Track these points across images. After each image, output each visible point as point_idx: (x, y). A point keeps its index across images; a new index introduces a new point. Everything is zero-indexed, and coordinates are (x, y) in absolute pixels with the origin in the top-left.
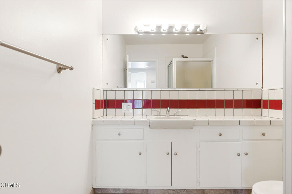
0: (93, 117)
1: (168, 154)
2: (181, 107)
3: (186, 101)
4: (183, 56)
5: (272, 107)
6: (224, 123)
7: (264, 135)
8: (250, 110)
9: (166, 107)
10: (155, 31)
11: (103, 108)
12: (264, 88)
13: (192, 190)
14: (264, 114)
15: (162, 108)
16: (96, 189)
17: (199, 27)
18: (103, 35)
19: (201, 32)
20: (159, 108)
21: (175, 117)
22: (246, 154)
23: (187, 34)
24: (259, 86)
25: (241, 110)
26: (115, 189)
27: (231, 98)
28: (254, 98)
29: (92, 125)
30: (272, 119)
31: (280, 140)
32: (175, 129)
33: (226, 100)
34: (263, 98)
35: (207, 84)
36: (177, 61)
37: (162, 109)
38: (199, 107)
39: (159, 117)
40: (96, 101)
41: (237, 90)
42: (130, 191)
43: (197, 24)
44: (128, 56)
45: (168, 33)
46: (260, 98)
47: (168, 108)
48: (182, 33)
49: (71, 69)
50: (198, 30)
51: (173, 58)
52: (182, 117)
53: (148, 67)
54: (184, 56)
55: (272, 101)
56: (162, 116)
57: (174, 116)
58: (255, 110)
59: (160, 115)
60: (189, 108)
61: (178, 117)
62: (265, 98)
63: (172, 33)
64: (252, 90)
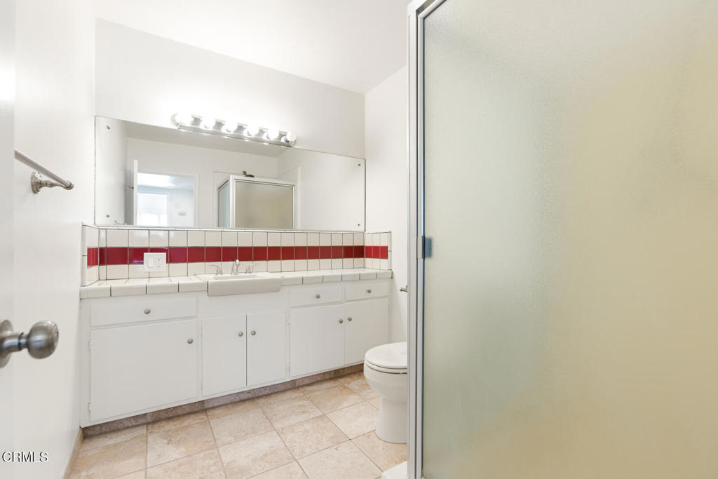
0: (82, 283)
1: (241, 335)
2: (256, 259)
3: (265, 248)
4: (245, 173)
5: (376, 256)
6: (323, 280)
7: (369, 292)
8: (351, 260)
9: (233, 260)
10: (211, 129)
11: (97, 264)
12: (367, 232)
13: (277, 384)
14: (367, 266)
15: (224, 260)
16: (86, 428)
17: (285, 135)
18: (97, 118)
19: (288, 144)
20: (219, 260)
21: (248, 274)
22: (350, 320)
23: (265, 144)
24: (361, 229)
25: (340, 260)
26: (133, 417)
27: (328, 244)
28: (356, 244)
29: (81, 299)
30: (378, 271)
31: (386, 297)
32: (252, 293)
33: (322, 247)
34: (367, 244)
35: (286, 222)
36: (237, 181)
37: (223, 263)
38: (284, 258)
39: (219, 275)
40: (89, 250)
41: (336, 232)
42: (167, 413)
43: (283, 130)
44: (136, 162)
45: (233, 137)
46: (361, 244)
47: (238, 261)
48: (258, 140)
49: (69, 187)
50: (283, 140)
51: (231, 177)
52: (259, 274)
53: (174, 185)
54: (248, 174)
55: (376, 248)
56: (224, 275)
57: (246, 273)
58: (357, 260)
59: (221, 273)
60: (269, 259)
61: (253, 274)
62: (368, 244)
63: (241, 138)
64: (353, 233)
